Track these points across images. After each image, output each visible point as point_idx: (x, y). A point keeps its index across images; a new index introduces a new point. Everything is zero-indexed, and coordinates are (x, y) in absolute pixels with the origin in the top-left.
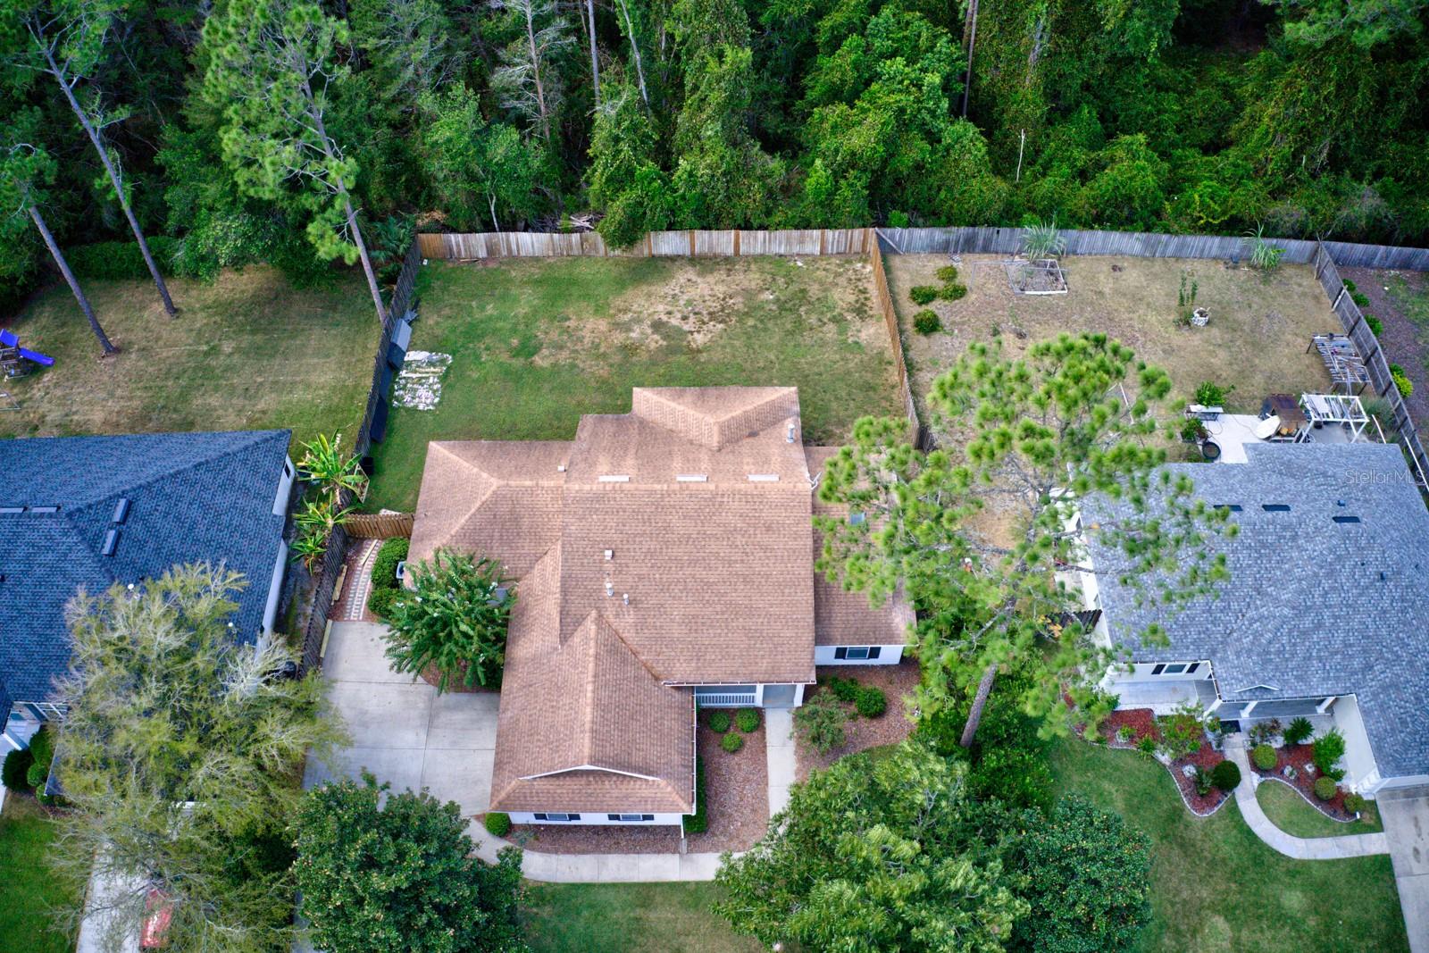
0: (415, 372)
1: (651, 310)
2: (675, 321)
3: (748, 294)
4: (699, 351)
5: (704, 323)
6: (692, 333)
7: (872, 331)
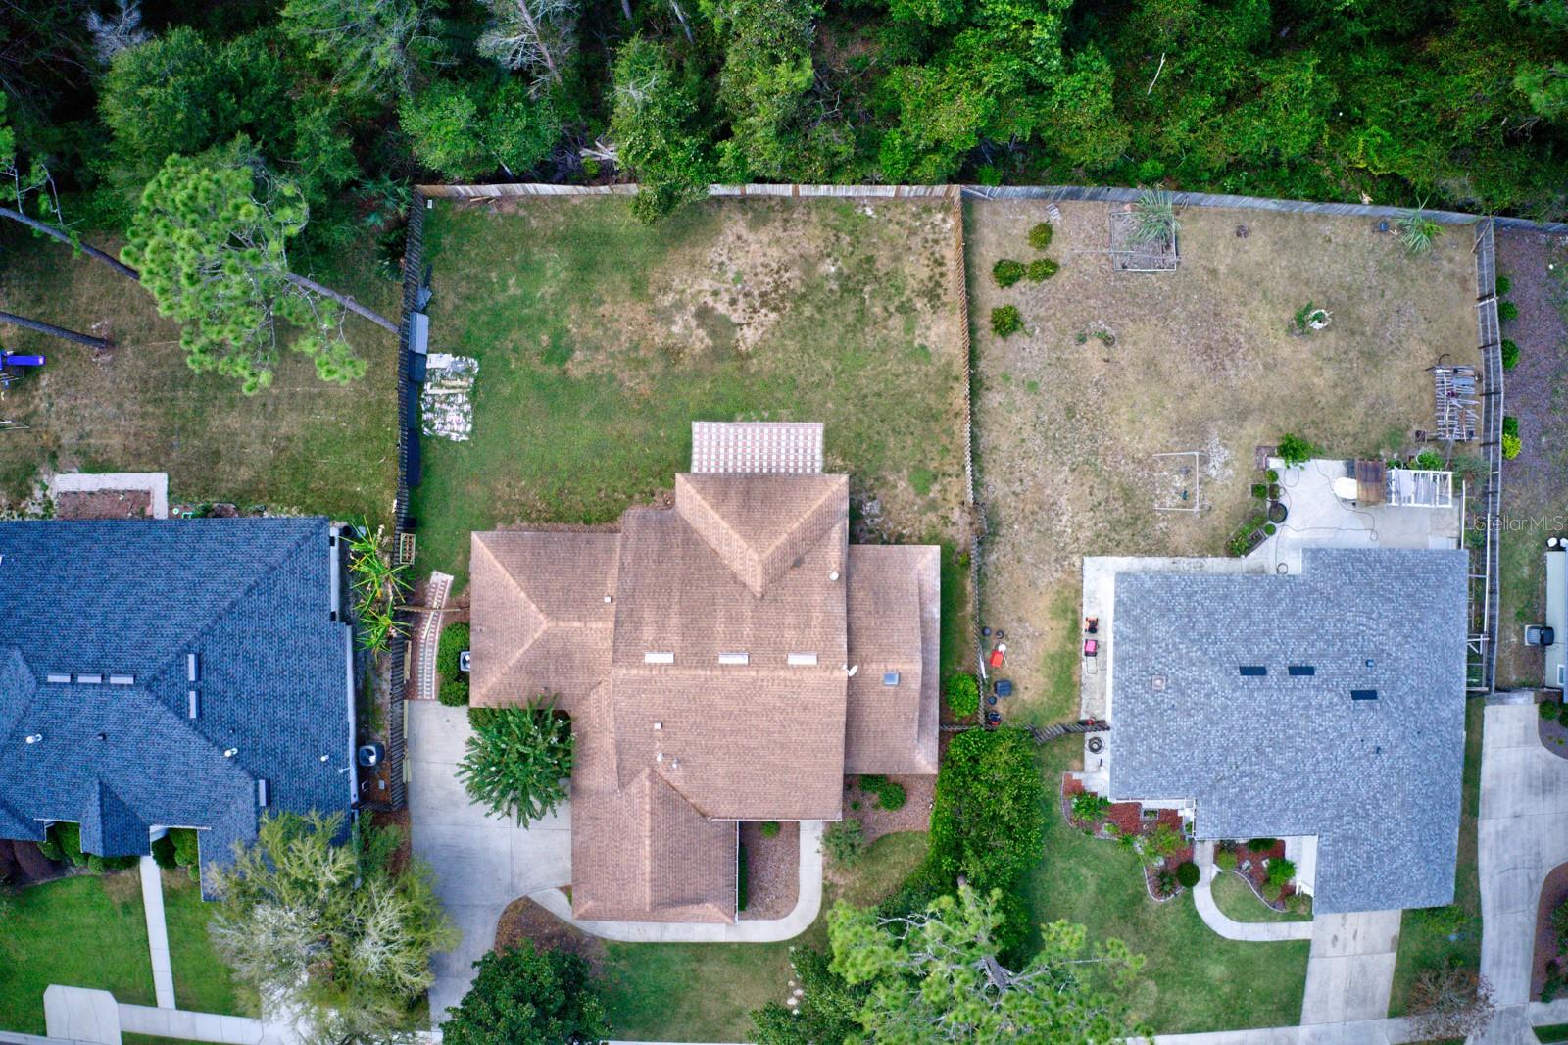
0: (441, 386)
1: (696, 287)
2: (722, 308)
3: (808, 264)
4: (748, 356)
5: (755, 311)
6: (740, 325)
7: (943, 328)
